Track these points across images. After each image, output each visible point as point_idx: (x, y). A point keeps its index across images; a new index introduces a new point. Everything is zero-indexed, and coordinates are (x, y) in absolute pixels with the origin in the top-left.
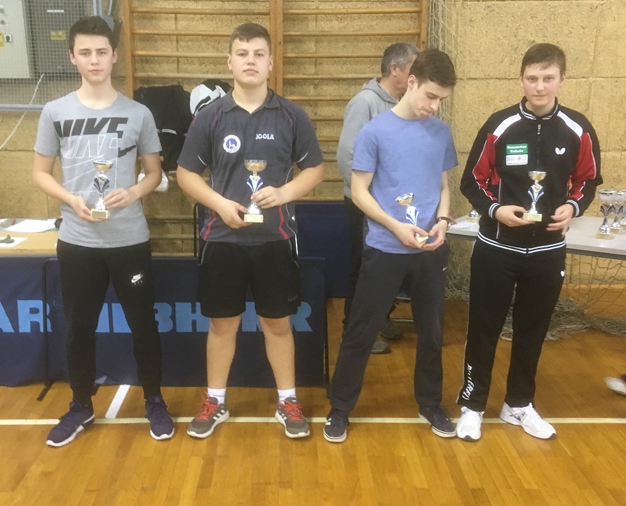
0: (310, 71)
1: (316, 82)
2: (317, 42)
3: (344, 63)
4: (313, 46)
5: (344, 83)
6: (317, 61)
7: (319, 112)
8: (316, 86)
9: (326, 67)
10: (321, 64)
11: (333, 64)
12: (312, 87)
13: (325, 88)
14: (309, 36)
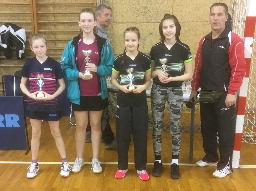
0: (52, 19)
1: (55, 24)
2: (54, 7)
3: (66, 16)
4: (52, 9)
5: (67, 24)
6: (55, 15)
7: (57, 37)
8: (55, 26)
9: (58, 18)
10: (56, 16)
11: (61, 17)
12: (53, 26)
13: (59, 27)
14: (50, 4)
